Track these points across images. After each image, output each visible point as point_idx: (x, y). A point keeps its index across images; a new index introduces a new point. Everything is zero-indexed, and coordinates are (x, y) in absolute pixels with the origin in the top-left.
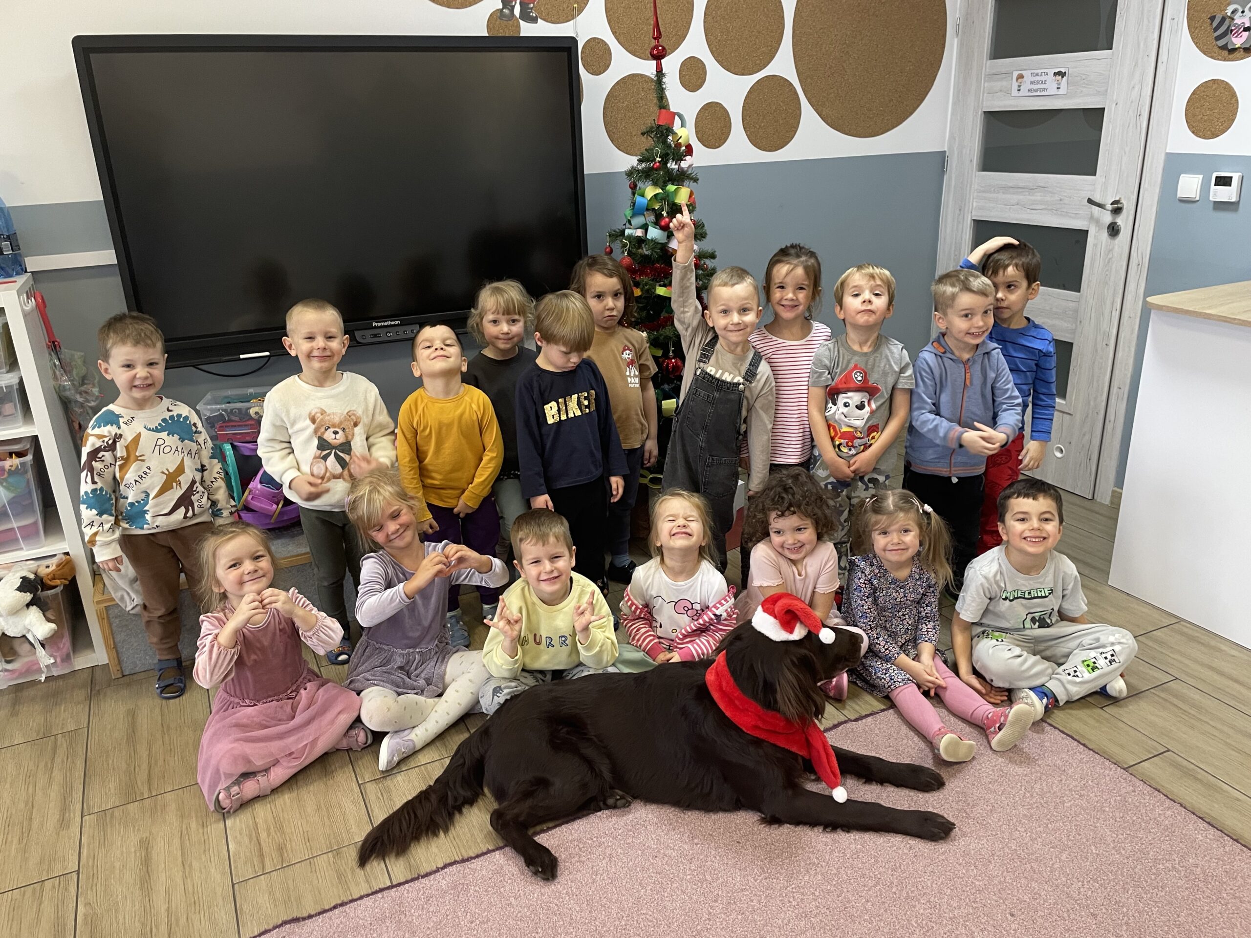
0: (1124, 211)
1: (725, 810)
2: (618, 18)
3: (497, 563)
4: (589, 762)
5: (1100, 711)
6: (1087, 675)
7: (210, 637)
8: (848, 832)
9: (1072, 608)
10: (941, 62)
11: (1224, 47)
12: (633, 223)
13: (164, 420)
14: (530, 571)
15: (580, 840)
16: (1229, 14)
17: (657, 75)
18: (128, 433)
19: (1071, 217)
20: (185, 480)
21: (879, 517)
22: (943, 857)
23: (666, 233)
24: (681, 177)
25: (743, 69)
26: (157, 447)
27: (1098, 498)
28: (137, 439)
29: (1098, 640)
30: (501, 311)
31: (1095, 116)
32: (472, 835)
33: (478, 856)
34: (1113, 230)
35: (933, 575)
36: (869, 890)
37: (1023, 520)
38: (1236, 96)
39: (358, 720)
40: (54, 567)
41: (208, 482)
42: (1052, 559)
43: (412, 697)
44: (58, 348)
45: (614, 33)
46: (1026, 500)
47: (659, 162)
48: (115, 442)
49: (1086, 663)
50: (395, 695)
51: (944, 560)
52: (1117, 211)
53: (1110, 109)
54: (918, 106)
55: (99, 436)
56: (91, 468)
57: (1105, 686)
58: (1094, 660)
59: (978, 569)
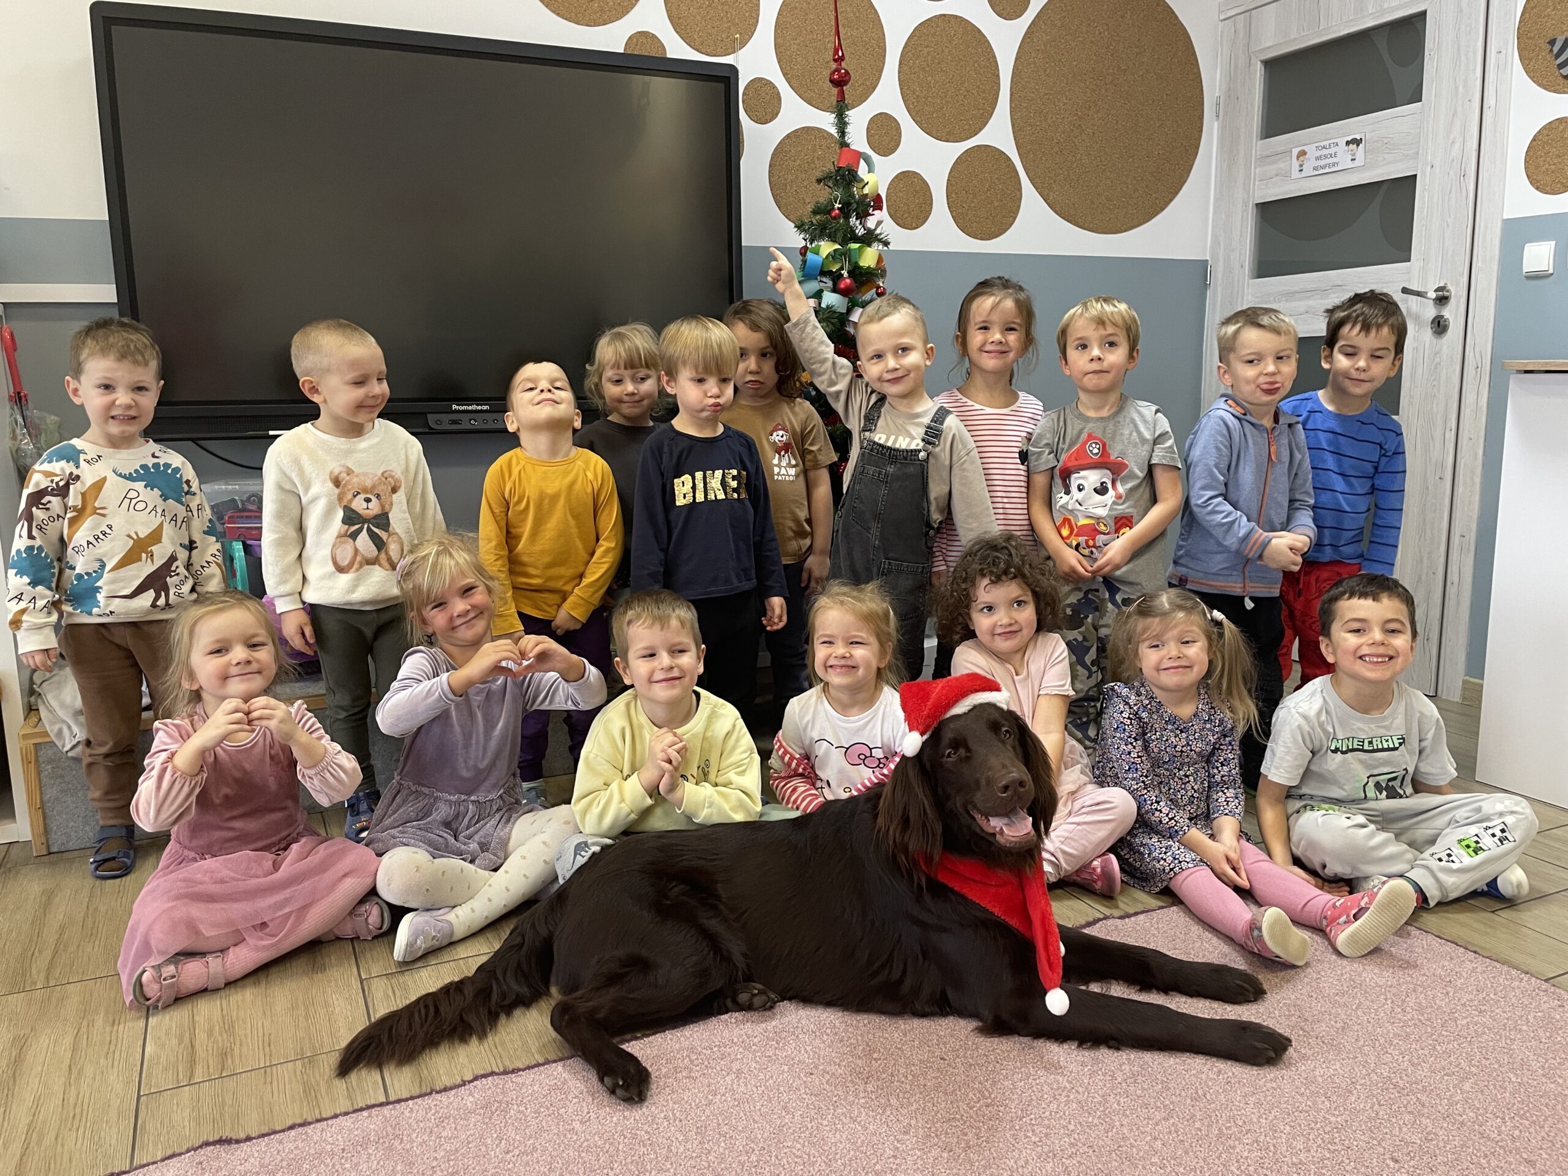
0: (1453, 301)
1: (923, 1015)
2: (790, 57)
3: (592, 671)
4: (711, 939)
5: (1490, 916)
6: (1467, 860)
7: (163, 756)
8: (1118, 1049)
9: (1433, 771)
10: (1198, 148)
13: (144, 467)
14: (636, 669)
15: (692, 1049)
18: (89, 475)
20: (161, 552)
21: (1149, 620)
22: (1274, 1085)
23: (847, 301)
24: (866, 238)
25: (949, 133)
26: (127, 501)
27: (1443, 694)
28: (99, 485)
29: (1479, 810)
30: (622, 365)
31: (1405, 186)
32: (525, 1043)
33: (529, 1068)
34: (1440, 326)
35: (1229, 714)
36: (1157, 1124)
37: (1357, 631)
39: (373, 892)
41: (197, 567)
42: (1401, 695)
43: (455, 863)
44: (24, 402)
45: (785, 74)
46: (1362, 601)
47: (839, 209)
48: (67, 485)
49: (1464, 843)
50: (430, 857)
51: (1245, 693)
52: (1442, 300)
53: (1424, 173)
54: (1171, 200)
55: (48, 474)
56: (30, 518)
57: (1495, 879)
58: (1476, 838)
59: (1292, 705)
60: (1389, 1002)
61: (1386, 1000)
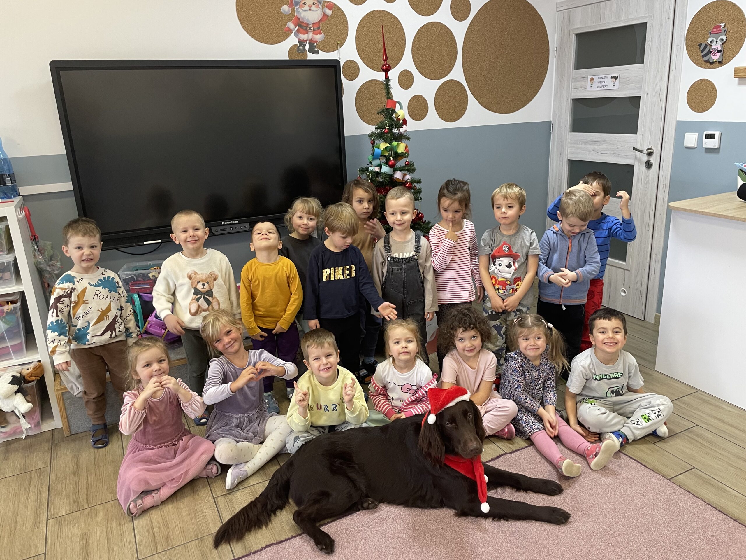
0: (654, 154)
2: (363, 49)
4: (352, 481)
5: (653, 445)
6: (644, 424)
7: (129, 405)
8: (507, 521)
9: (634, 384)
10: (547, 71)
11: (707, 61)
12: (373, 163)
13: (100, 280)
15: (347, 529)
16: (709, 43)
17: (386, 81)
18: (79, 288)
19: (624, 158)
20: (111, 315)
21: (523, 329)
23: (392, 169)
24: (400, 138)
25: (435, 76)
26: (96, 296)
27: (647, 320)
28: (84, 290)
29: (650, 403)
31: (635, 101)
32: (283, 527)
33: (286, 540)
34: (649, 165)
37: (603, 332)
38: (716, 88)
39: (213, 458)
40: (32, 369)
41: (124, 317)
42: (621, 356)
43: (245, 444)
44: (37, 239)
45: (361, 57)
46: (604, 321)
47: (388, 129)
48: (71, 292)
49: (644, 417)
50: (235, 443)
52: (650, 154)
53: (644, 97)
54: (535, 96)
55: (62, 289)
56: (56, 308)
57: (656, 430)
58: (648, 415)
59: (579, 362)
60: (610, 492)
61: (608, 491)
